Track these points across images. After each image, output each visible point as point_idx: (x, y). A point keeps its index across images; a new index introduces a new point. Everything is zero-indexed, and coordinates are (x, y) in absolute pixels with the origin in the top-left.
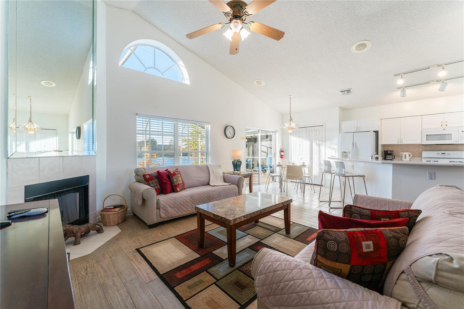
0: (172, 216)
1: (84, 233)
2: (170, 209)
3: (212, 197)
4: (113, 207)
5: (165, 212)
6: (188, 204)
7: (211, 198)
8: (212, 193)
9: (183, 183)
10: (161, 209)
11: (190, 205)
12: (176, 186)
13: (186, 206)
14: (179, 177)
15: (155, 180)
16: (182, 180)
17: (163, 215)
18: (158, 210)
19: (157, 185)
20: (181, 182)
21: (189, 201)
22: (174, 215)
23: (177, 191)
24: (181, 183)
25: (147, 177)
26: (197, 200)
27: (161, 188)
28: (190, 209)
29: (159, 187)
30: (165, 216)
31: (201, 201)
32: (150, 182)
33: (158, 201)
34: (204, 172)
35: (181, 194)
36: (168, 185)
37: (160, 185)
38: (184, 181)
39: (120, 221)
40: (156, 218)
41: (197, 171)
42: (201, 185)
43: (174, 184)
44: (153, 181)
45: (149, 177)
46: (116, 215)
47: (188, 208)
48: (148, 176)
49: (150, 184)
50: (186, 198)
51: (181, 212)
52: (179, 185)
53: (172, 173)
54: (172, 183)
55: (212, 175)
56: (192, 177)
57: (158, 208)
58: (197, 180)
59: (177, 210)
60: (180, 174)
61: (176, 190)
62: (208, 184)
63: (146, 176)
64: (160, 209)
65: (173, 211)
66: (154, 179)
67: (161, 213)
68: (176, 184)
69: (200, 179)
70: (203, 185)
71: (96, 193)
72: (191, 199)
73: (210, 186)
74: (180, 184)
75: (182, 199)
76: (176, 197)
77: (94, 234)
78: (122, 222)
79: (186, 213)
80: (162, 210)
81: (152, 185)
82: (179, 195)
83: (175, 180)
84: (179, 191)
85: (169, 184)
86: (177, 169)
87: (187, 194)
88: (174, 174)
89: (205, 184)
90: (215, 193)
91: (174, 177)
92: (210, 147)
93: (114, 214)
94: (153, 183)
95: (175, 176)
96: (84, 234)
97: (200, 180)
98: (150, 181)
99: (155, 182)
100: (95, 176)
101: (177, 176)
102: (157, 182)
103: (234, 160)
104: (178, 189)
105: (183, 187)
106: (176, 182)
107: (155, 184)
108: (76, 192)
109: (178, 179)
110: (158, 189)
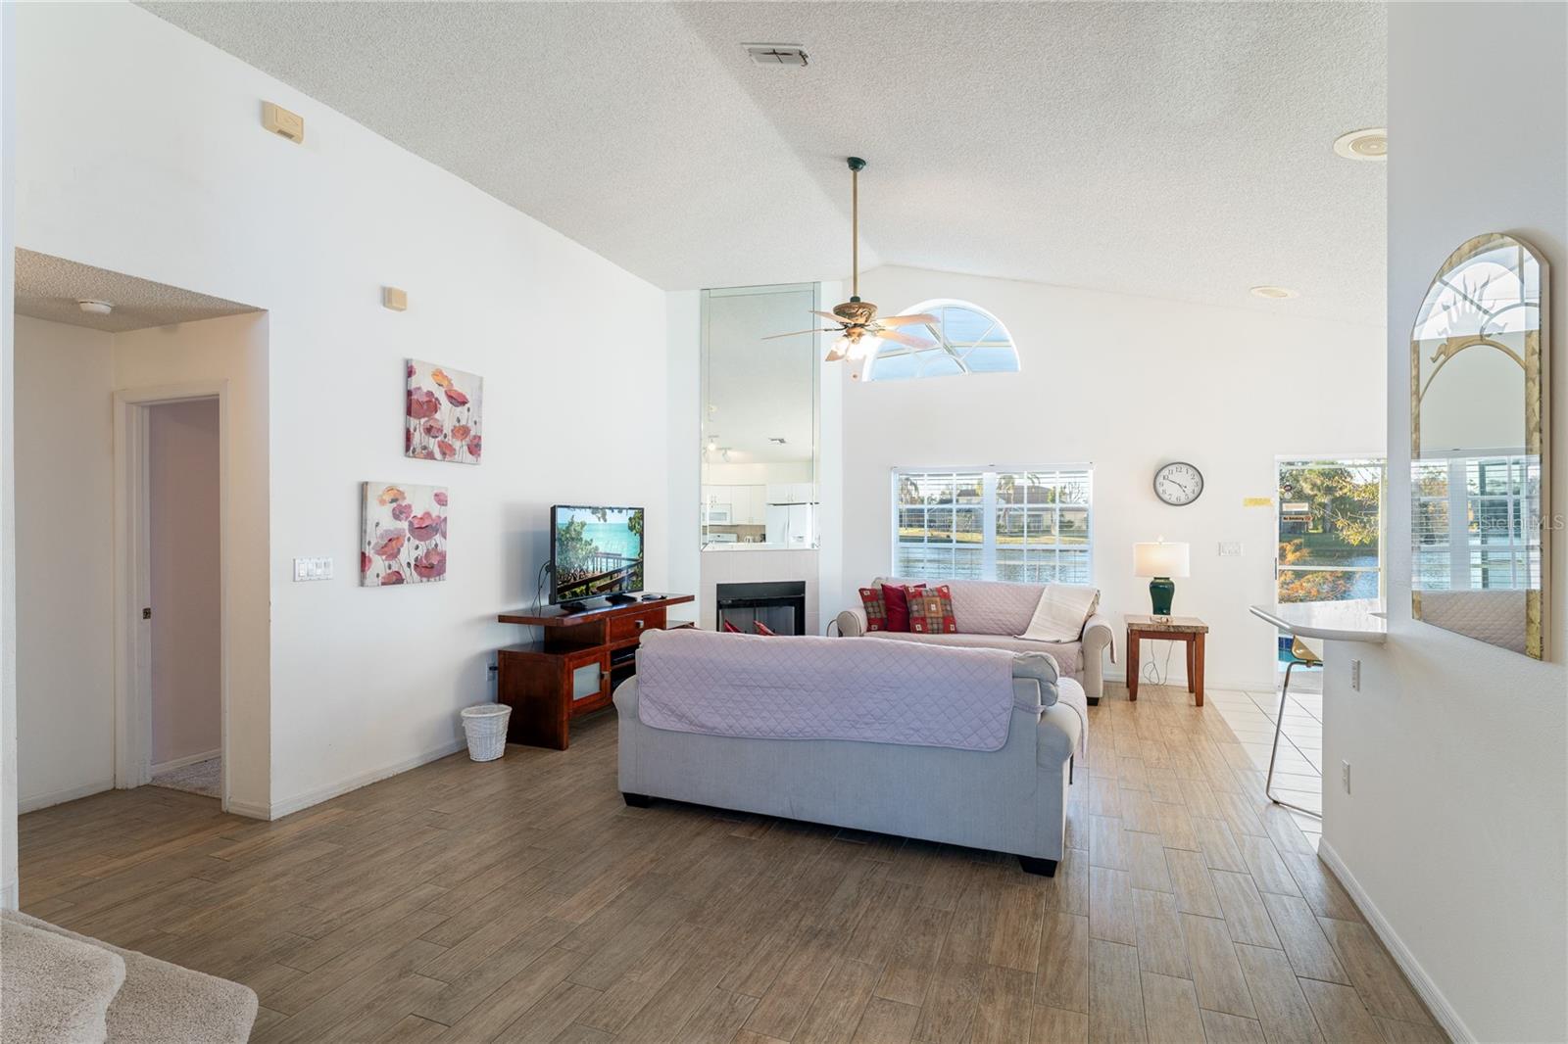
9: (946, 617)
12: (915, 619)
14: (932, 602)
15: (879, 600)
19: (880, 612)
20: (936, 615)
23: (916, 632)
24: (936, 617)
27: (888, 617)
29: (885, 616)
32: (869, 603)
37: (887, 613)
43: (911, 615)
44: (875, 601)
45: (871, 593)
48: (869, 592)
49: (868, 607)
52: (920, 618)
54: (907, 612)
60: (946, 599)
61: (913, 628)
66: (877, 599)
68: (915, 615)
71: (819, 613)
74: (931, 618)
81: (871, 610)
85: (901, 613)
89: (1011, 631)
91: (913, 601)
94: (873, 607)
95: (920, 600)
98: (869, 600)
99: (879, 606)
100: (817, 584)
101: (926, 600)
102: (881, 606)
103: (1156, 578)
104: (919, 627)
105: (941, 627)
106: (917, 611)
107: (877, 610)
108: (791, 605)
109: (926, 607)
110: (882, 619)
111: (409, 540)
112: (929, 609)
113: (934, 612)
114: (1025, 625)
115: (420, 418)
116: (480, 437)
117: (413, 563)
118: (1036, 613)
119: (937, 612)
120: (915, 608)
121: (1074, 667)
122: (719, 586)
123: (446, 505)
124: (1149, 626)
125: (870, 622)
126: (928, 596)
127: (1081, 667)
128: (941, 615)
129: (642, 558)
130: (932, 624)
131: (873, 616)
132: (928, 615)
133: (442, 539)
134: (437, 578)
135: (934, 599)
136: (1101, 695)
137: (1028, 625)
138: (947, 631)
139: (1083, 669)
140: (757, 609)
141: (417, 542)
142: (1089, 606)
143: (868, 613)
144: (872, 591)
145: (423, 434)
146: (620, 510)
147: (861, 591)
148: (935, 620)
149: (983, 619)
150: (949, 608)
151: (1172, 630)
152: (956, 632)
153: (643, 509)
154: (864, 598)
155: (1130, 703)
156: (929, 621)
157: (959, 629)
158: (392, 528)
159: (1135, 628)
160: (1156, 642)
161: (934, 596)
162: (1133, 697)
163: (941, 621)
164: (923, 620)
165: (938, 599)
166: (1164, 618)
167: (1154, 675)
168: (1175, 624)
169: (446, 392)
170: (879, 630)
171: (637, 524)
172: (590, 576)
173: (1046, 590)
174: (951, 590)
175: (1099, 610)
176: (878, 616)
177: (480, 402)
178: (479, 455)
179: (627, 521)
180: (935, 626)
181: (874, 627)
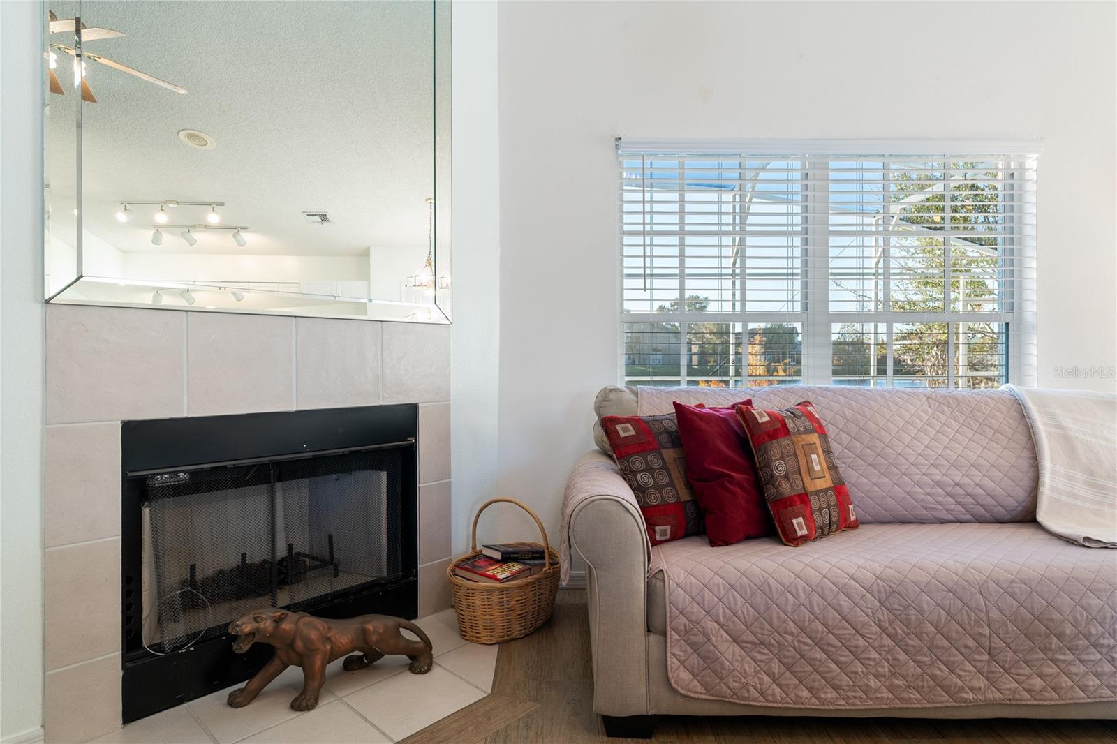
0: (745, 699)
1: (361, 654)
2: (728, 652)
3: (1069, 629)
4: (498, 556)
5: (694, 660)
6: (861, 642)
7: (1060, 636)
8: (1065, 602)
9: (839, 489)
10: (672, 635)
11: (874, 655)
12: (787, 502)
13: (845, 656)
14: (810, 448)
15: (663, 451)
16: (833, 468)
17: (682, 677)
18: (653, 637)
19: (671, 483)
20: (824, 483)
21: (865, 624)
22: (755, 694)
23: (791, 539)
24: (826, 490)
25: (622, 434)
26: (931, 629)
27: (695, 502)
28: (873, 683)
29: (685, 496)
30: (699, 689)
31: (971, 643)
32: (637, 462)
33: (659, 584)
34: (990, 433)
35: (807, 560)
36: (738, 490)
37: (689, 486)
38: (851, 477)
39: (517, 630)
40: (643, 690)
41: (938, 425)
42: (968, 517)
43: (772, 489)
44: (653, 458)
45: (632, 432)
46: (495, 597)
47: (860, 668)
48: (625, 430)
49: (634, 473)
50: (845, 603)
51: (810, 689)
52: (804, 498)
53: (760, 421)
54: (759, 480)
55: (1053, 460)
56: (902, 460)
57: (657, 622)
58: (938, 484)
59: (776, 667)
60: (820, 430)
61: (783, 529)
62: (1027, 517)
63: (619, 427)
64: (665, 634)
65: (749, 667)
66: (657, 449)
67: (673, 662)
68: (786, 489)
69: (958, 479)
70: (981, 521)
71: (450, 482)
72: (884, 616)
73: (1040, 537)
74: (817, 493)
75: (816, 599)
76: (772, 581)
77: (395, 670)
78: (527, 635)
79: (842, 705)
80: (677, 649)
81: (645, 479)
82: (798, 566)
83: (780, 468)
84: (805, 539)
85: (739, 484)
86: (807, 403)
87: (852, 571)
88: (778, 428)
89: (1000, 512)
90: (1094, 601)
91: (775, 448)
92: (1034, 275)
93: (489, 591)
94: (649, 469)
95: (784, 442)
96: (362, 657)
97: (957, 484)
98: (635, 454)
99: (665, 467)
100: (445, 410)
101: (798, 443)
102: (671, 466)
105: (834, 515)
106: (787, 477)
107: (663, 479)
108: (378, 468)
109: (802, 462)
110: (679, 504)
112: (809, 466)
113: (818, 476)
119: (823, 475)
120: (778, 466)
122: (130, 429)
125: (651, 515)
126: (799, 431)
128: (829, 481)
130: (820, 510)
131: (654, 499)
132: (808, 485)
135: (810, 439)
140: (279, 486)
143: (638, 489)
144: (641, 423)
147: (607, 424)
148: (824, 500)
149: (917, 484)
152: (858, 523)
154: (620, 446)
156: (814, 502)
161: (807, 431)
163: (833, 498)
164: (804, 502)
165: (816, 439)
170: (674, 538)
176: (670, 496)
180: (825, 517)
181: (663, 530)
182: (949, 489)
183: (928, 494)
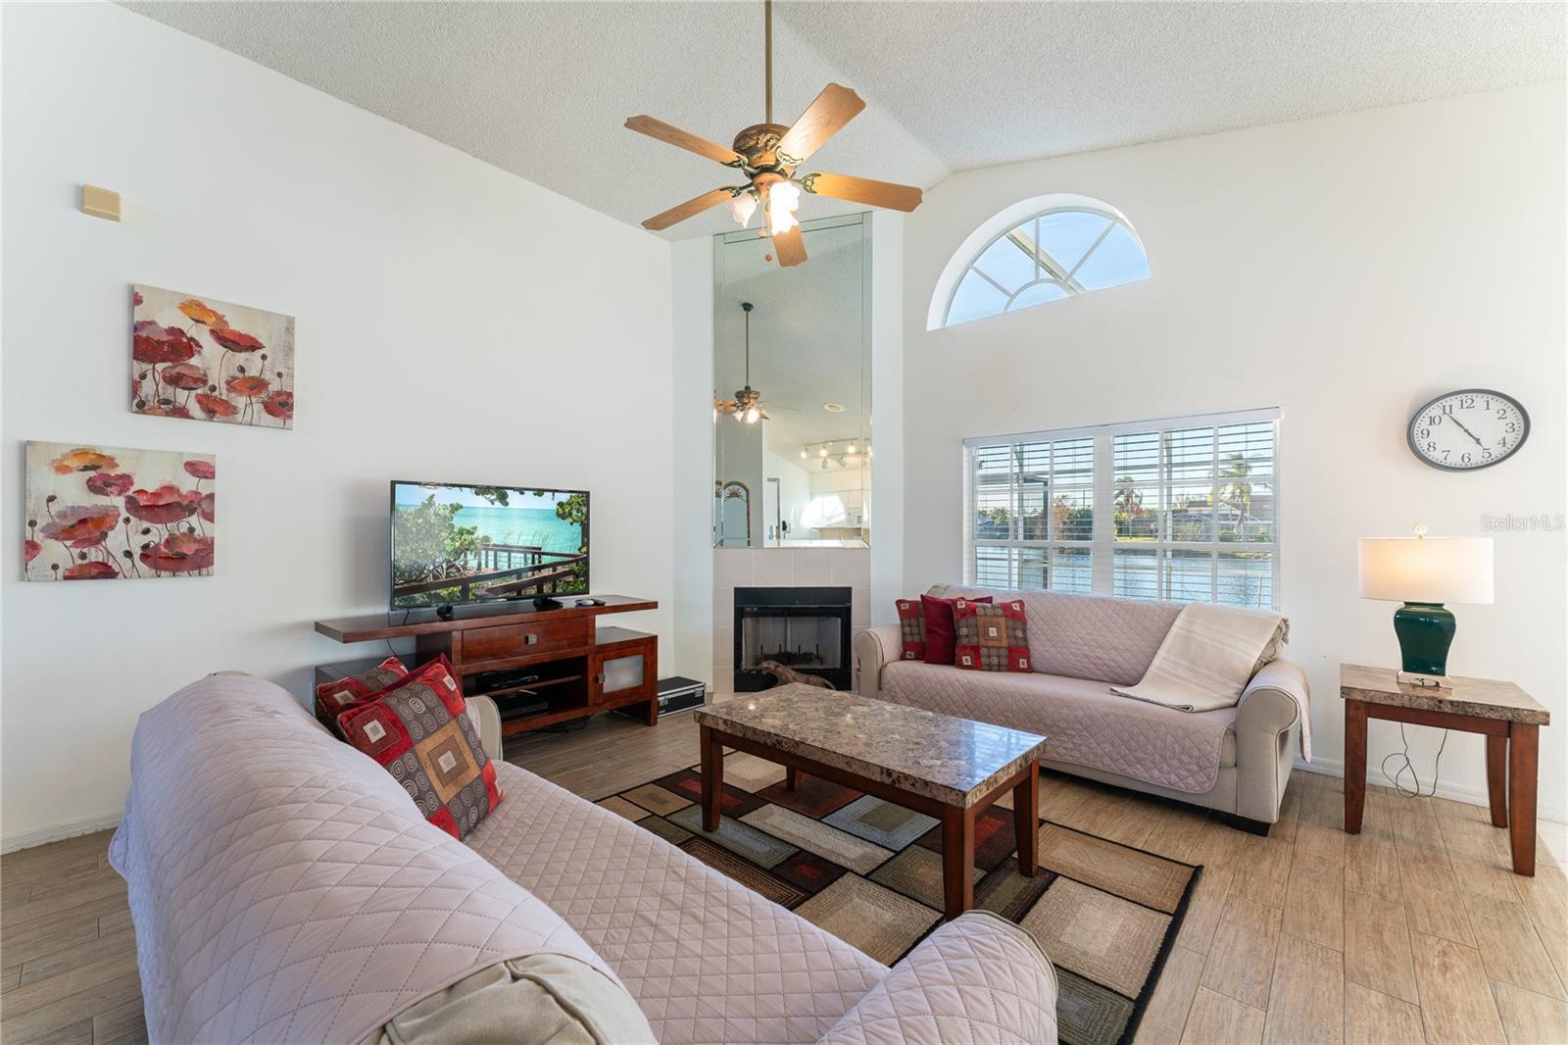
9: (1016, 649)
12: (963, 648)
14: (990, 624)
15: (918, 617)
19: (919, 633)
20: (996, 644)
23: (961, 666)
25: (905, 607)
27: (926, 643)
29: (922, 639)
32: (906, 621)
33: (884, 670)
37: (926, 635)
43: (957, 640)
44: (914, 621)
45: (908, 607)
54: (954, 636)
61: (958, 661)
63: (902, 605)
66: (916, 616)
68: (965, 641)
74: (987, 647)
81: (907, 630)
84: (969, 667)
85: (945, 637)
86: (1018, 601)
88: (967, 613)
91: (962, 621)
94: (910, 626)
95: (972, 620)
98: (908, 617)
99: (919, 626)
100: (867, 591)
101: (981, 621)
102: (921, 625)
103: (1406, 603)
104: (967, 660)
105: (1004, 661)
106: (967, 636)
107: (915, 630)
108: (837, 616)
109: (981, 630)
110: (920, 645)
111: (127, 520)
112: (986, 633)
113: (993, 639)
114: (1142, 669)
115: (155, 363)
116: (290, 395)
117: (137, 552)
118: (1162, 652)
119: (999, 639)
120: (964, 631)
121: (1215, 758)
122: (737, 591)
123: (213, 478)
124: (1392, 696)
125: (905, 647)
126: (985, 615)
127: (1230, 759)
128: (1005, 643)
129: (587, 553)
130: (989, 656)
131: (909, 640)
132: (982, 642)
133: (206, 524)
134: (196, 572)
135: (994, 620)
136: (1275, 819)
137: (1146, 669)
138: (1013, 667)
139: (1236, 765)
140: (789, 619)
141: (146, 525)
142: (1263, 646)
143: (904, 634)
144: (913, 604)
145: (161, 384)
146: (539, 492)
147: (899, 603)
148: (993, 652)
150: (1019, 634)
151: (1448, 709)
152: (1030, 670)
153: (588, 493)
154: (902, 613)
155: (1344, 836)
156: (984, 651)
157: (1036, 665)
158: (88, 505)
159: (1358, 697)
160: (1410, 728)
161: (995, 615)
162: (1353, 824)
163: (1004, 652)
164: (975, 650)
165: (1002, 620)
166: (1430, 680)
167: (1407, 774)
168: (1454, 697)
169: (213, 332)
170: (916, 658)
171: (577, 508)
172: (471, 573)
173: (1182, 615)
174: (1027, 608)
175: (1285, 651)
176: (917, 639)
177: (289, 349)
178: (290, 417)
179: (554, 506)
180: (995, 660)
181: (911, 654)
182: (1092, 660)
183: (1078, 661)
